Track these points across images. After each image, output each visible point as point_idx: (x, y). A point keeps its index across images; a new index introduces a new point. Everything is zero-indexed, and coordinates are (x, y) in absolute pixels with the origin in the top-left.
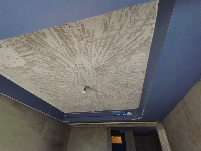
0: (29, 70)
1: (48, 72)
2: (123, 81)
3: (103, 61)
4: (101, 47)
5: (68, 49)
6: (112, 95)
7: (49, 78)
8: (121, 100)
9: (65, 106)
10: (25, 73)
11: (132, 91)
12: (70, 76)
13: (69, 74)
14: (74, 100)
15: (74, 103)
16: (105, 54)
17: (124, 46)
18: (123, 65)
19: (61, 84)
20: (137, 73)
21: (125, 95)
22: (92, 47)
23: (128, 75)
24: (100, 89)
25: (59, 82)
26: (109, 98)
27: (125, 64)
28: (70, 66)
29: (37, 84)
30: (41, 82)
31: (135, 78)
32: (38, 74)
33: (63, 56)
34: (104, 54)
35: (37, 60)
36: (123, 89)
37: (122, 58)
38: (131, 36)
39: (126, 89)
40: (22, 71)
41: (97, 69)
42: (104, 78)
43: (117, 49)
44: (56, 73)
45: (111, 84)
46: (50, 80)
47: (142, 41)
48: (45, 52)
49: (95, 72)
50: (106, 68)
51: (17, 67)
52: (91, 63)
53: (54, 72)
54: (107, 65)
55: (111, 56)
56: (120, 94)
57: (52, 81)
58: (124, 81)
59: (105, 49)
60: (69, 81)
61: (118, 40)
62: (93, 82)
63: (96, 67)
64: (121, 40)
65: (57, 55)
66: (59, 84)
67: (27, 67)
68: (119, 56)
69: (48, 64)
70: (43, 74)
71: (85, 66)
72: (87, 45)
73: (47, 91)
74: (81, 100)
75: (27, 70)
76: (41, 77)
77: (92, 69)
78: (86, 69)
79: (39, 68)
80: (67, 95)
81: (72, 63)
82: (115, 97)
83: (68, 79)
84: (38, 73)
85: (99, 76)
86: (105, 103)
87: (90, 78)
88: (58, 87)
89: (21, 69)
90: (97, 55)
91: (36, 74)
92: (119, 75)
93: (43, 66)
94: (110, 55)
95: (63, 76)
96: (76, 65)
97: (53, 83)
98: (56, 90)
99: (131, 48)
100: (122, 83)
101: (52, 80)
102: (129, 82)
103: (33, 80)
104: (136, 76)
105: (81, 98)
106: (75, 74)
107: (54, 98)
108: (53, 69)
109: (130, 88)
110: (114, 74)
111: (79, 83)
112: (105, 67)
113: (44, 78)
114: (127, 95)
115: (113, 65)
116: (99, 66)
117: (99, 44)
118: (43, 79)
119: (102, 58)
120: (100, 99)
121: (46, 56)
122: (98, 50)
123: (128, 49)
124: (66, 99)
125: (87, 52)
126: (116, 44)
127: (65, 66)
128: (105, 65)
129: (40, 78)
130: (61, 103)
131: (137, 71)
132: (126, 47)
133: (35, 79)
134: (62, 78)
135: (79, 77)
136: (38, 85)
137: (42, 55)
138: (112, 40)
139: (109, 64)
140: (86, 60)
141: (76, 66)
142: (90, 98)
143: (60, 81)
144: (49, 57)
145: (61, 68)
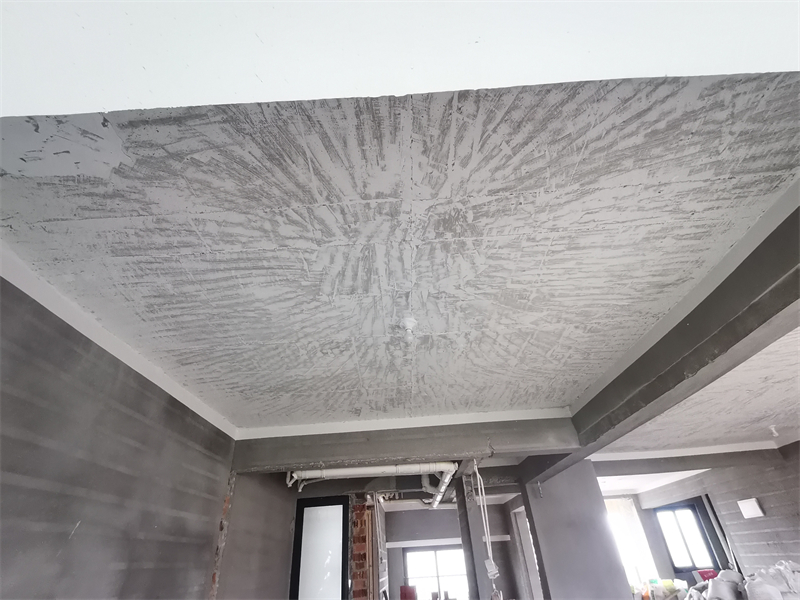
0: (128, 200)
1: (223, 216)
2: (519, 282)
3: (485, 192)
4: (505, 129)
5: (365, 116)
6: (451, 334)
7: (215, 247)
8: (477, 357)
9: (235, 380)
10: (97, 214)
11: (532, 323)
12: (319, 245)
13: (318, 235)
14: (288, 357)
15: (281, 367)
16: (509, 158)
17: (593, 133)
18: (552, 216)
19: (263, 279)
20: (584, 251)
21: (500, 340)
22: (471, 121)
23: (547, 258)
24: (419, 309)
25: (254, 268)
26: (434, 350)
27: (559, 213)
28: (339, 200)
29: (139, 272)
30: (166, 265)
31: (568, 271)
32: (164, 225)
33: (329, 147)
34: (504, 160)
35: (192, 152)
36: (506, 312)
37: (562, 186)
38: (635, 95)
39: (514, 313)
40: (87, 201)
41: (446, 223)
42: (454, 262)
43: (563, 143)
44: (261, 229)
45: (470, 290)
46: (218, 256)
47: (662, 125)
48: (252, 117)
49: (431, 235)
50: (484, 220)
51: (67, 179)
52: (434, 196)
53: (250, 221)
54: (493, 209)
55: (524, 172)
56: (483, 333)
57: (227, 261)
58: (522, 279)
59: (519, 138)
60: (306, 267)
61: (584, 107)
62: (405, 277)
63: (445, 213)
64: (595, 105)
65: (302, 141)
66: (253, 279)
67: (121, 184)
68: (553, 175)
69: (240, 179)
70: (194, 228)
71: (405, 207)
72: (455, 108)
73: (178, 312)
74: (320, 354)
75: (117, 201)
76: (175, 240)
77: (426, 219)
78: (403, 217)
79: (187, 192)
80: (265, 332)
81: (355, 186)
82: (461, 343)
83: (301, 261)
84: (169, 218)
85: (440, 255)
86: (409, 367)
87: (401, 259)
88: (242, 291)
89: (89, 188)
90: (477, 158)
91: (158, 221)
92: (519, 254)
93: (209, 186)
94: (524, 167)
95: (289, 242)
96: (365, 197)
97: (227, 274)
98: (224, 307)
99: (611, 146)
100: (513, 290)
101: (228, 257)
102: (540, 284)
103: (127, 251)
104: (575, 262)
105: (323, 345)
106: (343, 237)
107: (196, 347)
108: (253, 204)
109: (531, 309)
110: (501, 251)
111: (341, 282)
112: (482, 215)
113: (187, 245)
114: (508, 336)
115: (515, 209)
116: (458, 211)
117: (508, 112)
118: (185, 251)
119: (490, 174)
120: (398, 353)
121: (248, 137)
122: (489, 136)
123: (601, 150)
124: (255, 349)
125: (441, 144)
126: (569, 124)
127: (317, 196)
128: (486, 208)
129: (169, 246)
130: (221, 367)
131: (588, 245)
132: (599, 138)
133: (140, 248)
134: (278, 253)
135: (356, 252)
136: (146, 279)
137: (231, 131)
138: (563, 103)
139: (502, 204)
140: (418, 175)
141: (366, 201)
142: (359, 348)
143: (265, 264)
144: (262, 148)
145: (295, 205)
